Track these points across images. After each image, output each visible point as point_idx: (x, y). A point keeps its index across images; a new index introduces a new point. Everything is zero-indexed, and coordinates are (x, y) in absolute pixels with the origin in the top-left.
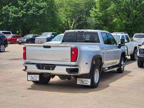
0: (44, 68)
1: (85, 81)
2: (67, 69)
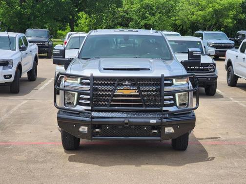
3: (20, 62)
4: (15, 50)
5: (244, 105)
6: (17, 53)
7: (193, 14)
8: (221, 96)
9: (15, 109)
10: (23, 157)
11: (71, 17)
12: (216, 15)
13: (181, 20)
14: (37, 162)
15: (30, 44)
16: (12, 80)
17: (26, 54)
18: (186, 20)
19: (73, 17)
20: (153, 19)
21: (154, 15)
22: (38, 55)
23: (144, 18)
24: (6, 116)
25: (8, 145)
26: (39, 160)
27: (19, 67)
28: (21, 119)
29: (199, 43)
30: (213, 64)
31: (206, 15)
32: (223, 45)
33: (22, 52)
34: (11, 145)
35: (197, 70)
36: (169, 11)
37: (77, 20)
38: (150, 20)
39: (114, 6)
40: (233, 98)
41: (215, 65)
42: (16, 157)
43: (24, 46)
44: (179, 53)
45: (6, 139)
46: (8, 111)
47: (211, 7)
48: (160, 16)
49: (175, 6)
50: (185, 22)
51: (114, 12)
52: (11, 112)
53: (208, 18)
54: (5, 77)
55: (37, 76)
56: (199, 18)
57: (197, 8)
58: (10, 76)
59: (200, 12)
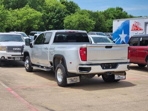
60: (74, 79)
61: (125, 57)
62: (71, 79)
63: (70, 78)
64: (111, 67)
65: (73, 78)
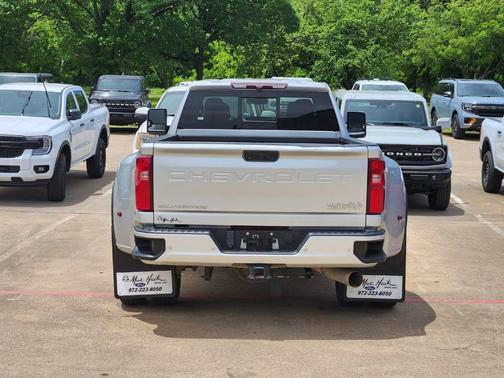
0: (243, 245)
1: (380, 283)
2: (357, 244)
3: (66, 141)
4: (58, 118)
5: (498, 230)
6: (63, 123)
7: (446, 43)
8: (459, 212)
9: (47, 230)
10: (34, 317)
11: (197, 51)
12: (496, 45)
13: (421, 54)
14: (55, 326)
15: (90, 106)
16: (49, 175)
17: (82, 125)
18: (432, 55)
19: (201, 51)
20: (361, 54)
21: (364, 48)
22: (108, 128)
23: (342, 52)
24: (27, 242)
25: (12, 296)
26: (61, 322)
27: (65, 150)
28: (51, 250)
29: (418, 106)
30: (442, 146)
31: (473, 44)
32: (494, 108)
33: (73, 122)
34: (18, 295)
35: (409, 158)
36: (395, 38)
37: (210, 57)
38: (354, 56)
39: (282, 28)
40: (483, 215)
41: (445, 148)
42: (19, 317)
43: (78, 109)
44: (377, 124)
45: (14, 284)
46: (32, 234)
47: (485, 29)
48: (377, 49)
49: (408, 28)
50: (431, 60)
51: (281, 41)
52: (37, 237)
53: (477, 50)
54: (37, 169)
55: (106, 169)
56: (460, 52)
57: (455, 31)
58: (46, 168)
59: (461, 39)
60: (149, 279)
61: (350, 205)
62: (134, 279)
63: (131, 275)
64: (276, 246)
65: (142, 276)
